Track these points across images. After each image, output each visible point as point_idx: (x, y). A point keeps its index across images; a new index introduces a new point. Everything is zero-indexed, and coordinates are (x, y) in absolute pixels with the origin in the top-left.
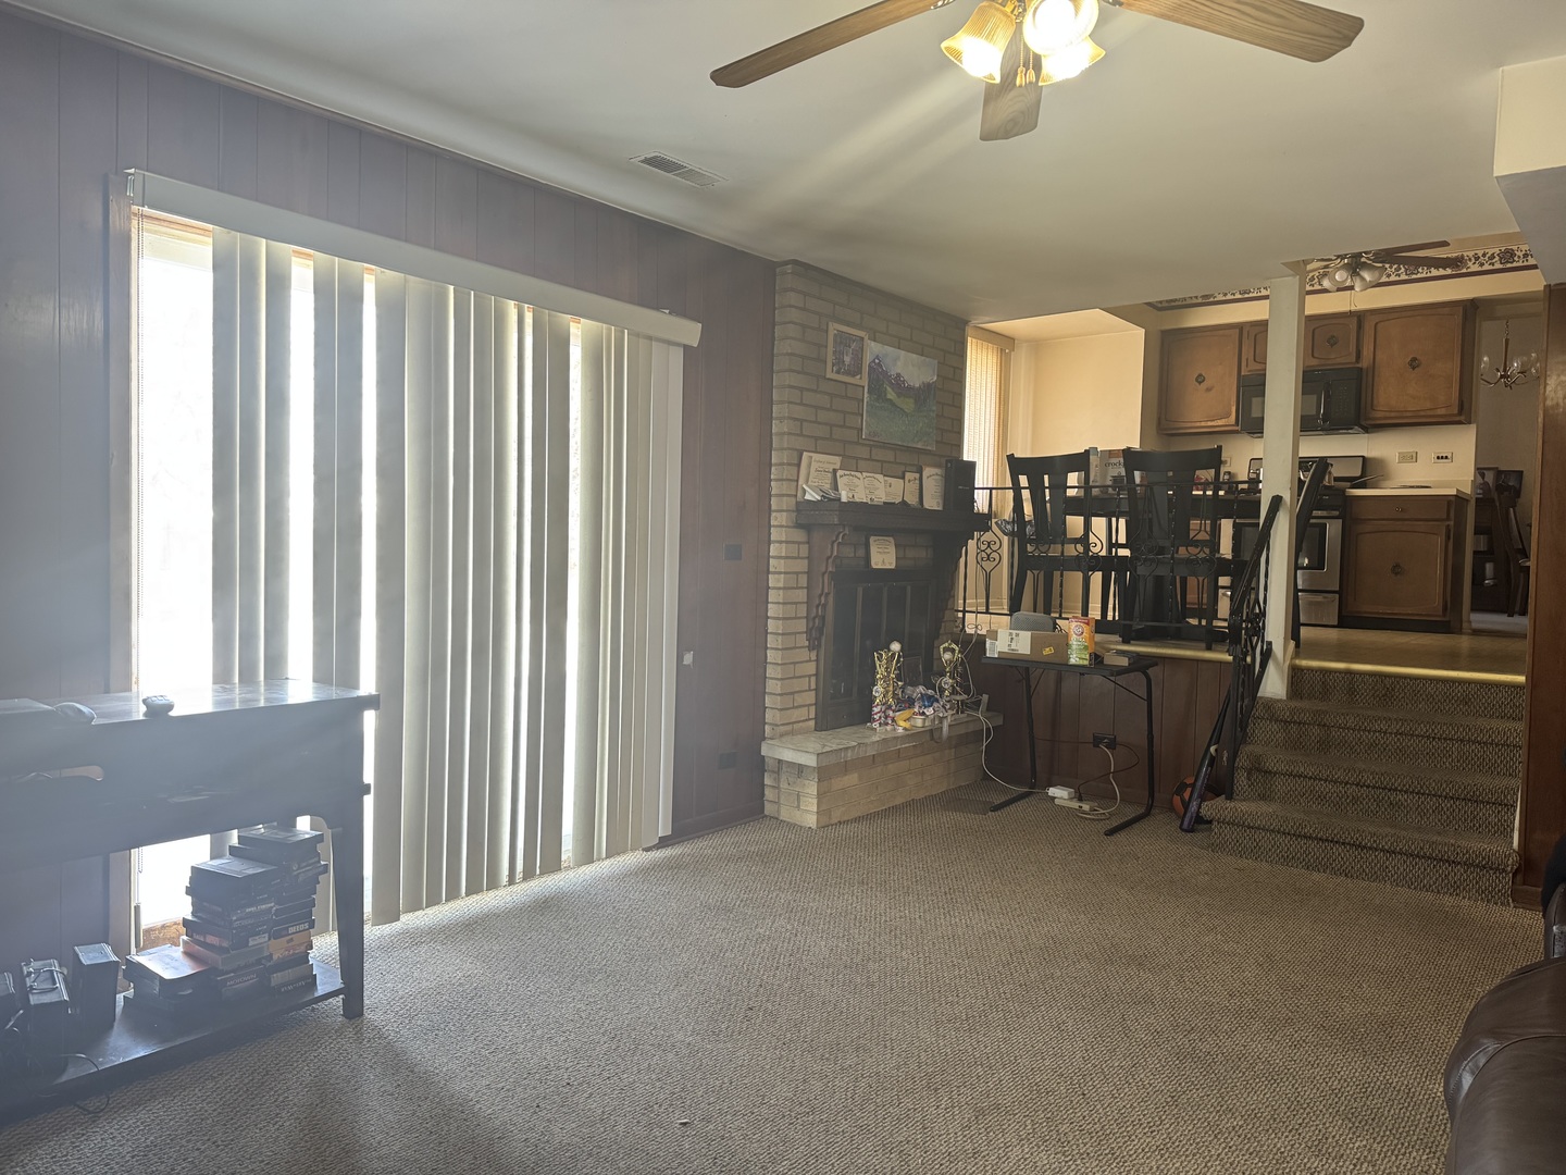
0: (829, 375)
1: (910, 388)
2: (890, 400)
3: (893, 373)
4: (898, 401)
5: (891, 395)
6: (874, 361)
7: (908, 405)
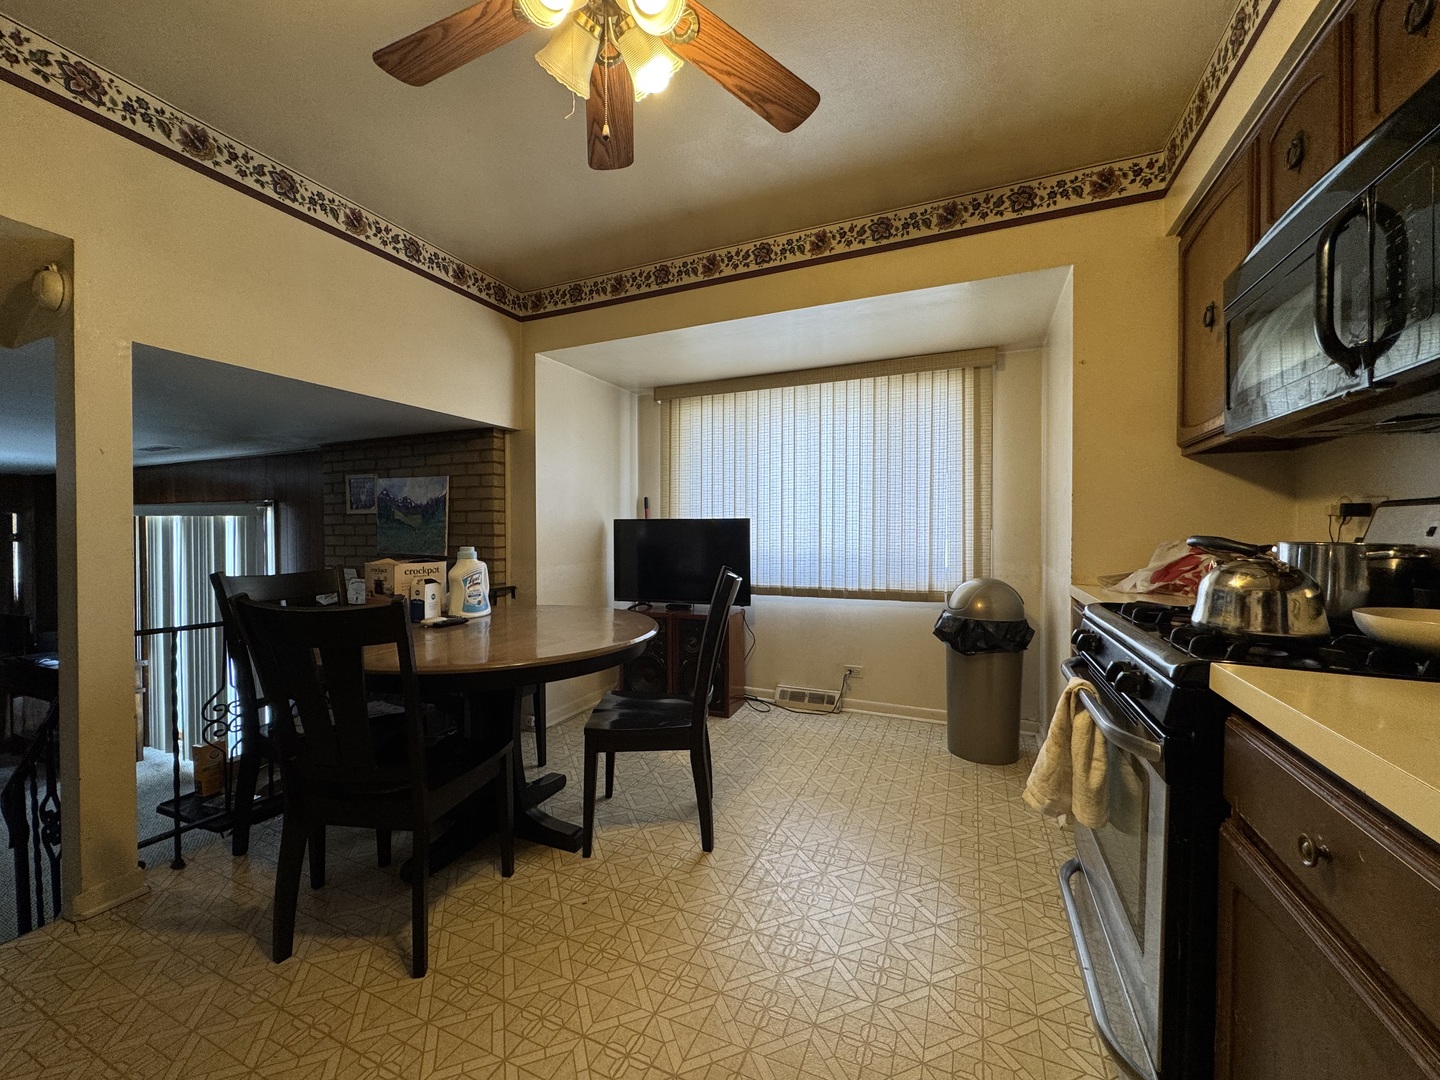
0: (349, 512)
1: (418, 506)
2: (399, 520)
3: (400, 497)
4: (406, 520)
5: (399, 515)
6: (382, 493)
7: (416, 520)
